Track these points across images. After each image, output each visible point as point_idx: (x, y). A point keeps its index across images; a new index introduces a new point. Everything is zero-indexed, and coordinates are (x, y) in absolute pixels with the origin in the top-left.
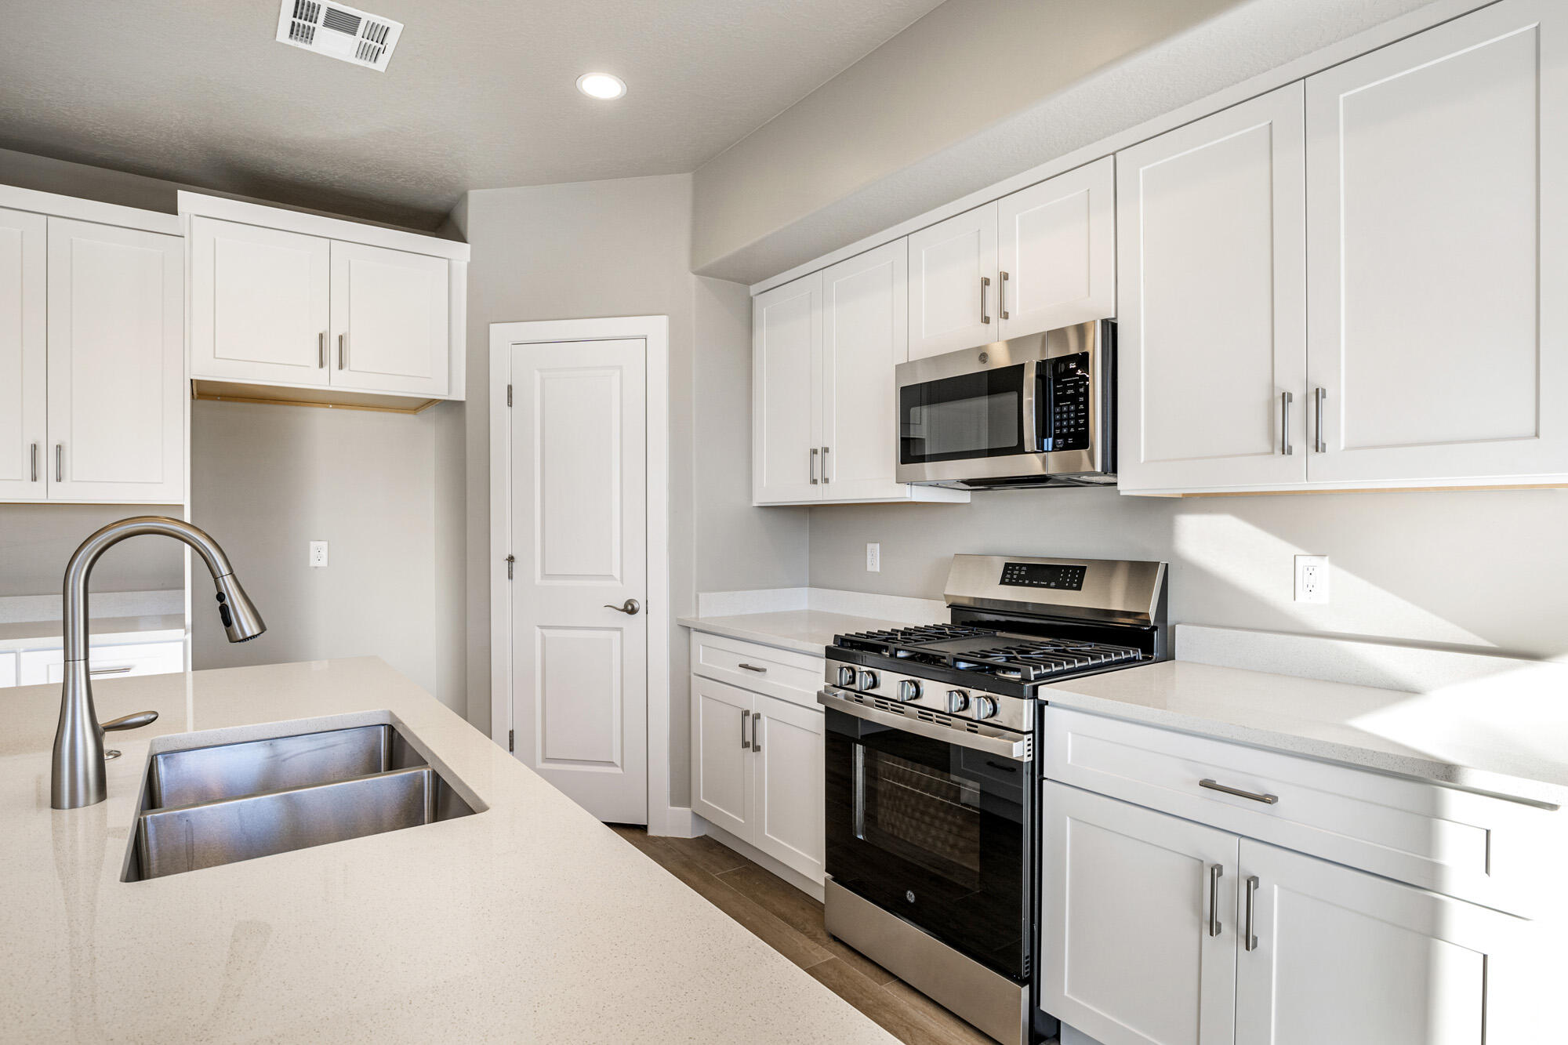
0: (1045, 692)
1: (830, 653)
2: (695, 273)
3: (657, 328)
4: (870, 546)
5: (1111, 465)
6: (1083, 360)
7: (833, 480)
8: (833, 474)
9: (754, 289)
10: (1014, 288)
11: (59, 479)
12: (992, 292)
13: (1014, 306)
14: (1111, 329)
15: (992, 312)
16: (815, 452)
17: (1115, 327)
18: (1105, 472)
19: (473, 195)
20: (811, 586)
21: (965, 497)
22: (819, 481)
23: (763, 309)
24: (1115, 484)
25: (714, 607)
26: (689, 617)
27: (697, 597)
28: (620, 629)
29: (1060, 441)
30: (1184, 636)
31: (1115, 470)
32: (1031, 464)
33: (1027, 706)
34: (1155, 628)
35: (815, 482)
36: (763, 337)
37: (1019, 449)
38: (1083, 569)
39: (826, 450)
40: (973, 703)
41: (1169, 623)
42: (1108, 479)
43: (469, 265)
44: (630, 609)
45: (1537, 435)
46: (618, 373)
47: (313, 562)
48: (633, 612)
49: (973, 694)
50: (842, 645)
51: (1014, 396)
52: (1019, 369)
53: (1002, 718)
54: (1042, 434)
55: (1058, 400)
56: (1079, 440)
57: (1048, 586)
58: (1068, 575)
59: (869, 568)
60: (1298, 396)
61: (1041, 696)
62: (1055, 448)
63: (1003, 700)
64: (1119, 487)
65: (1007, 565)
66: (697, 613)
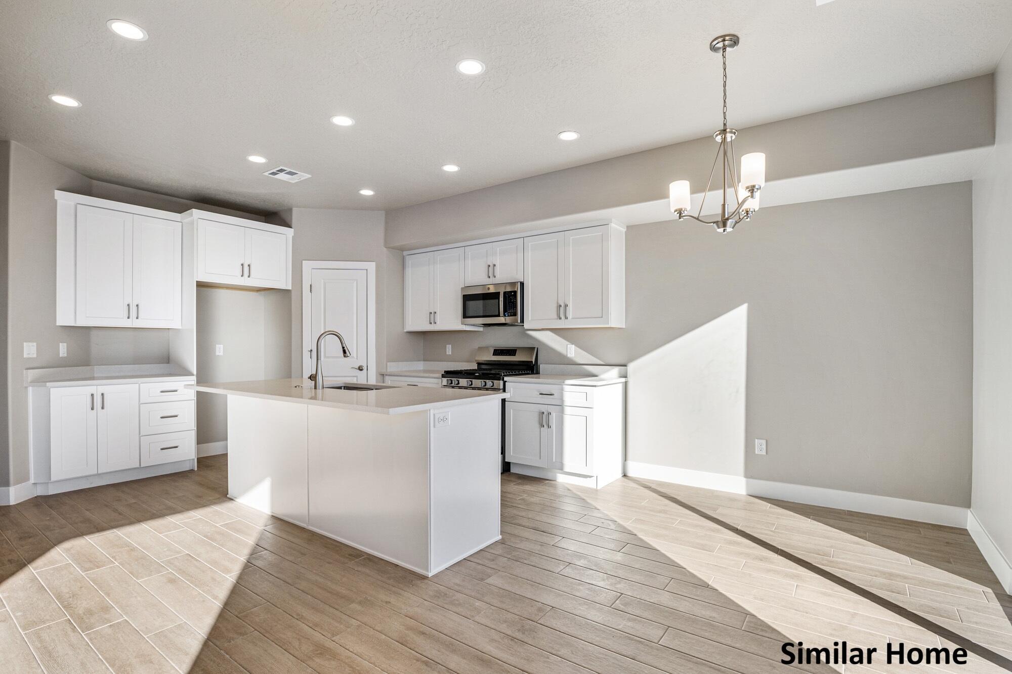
0: (506, 379)
1: (443, 376)
2: (386, 247)
3: (372, 266)
4: (447, 346)
5: (522, 321)
6: (515, 292)
7: (438, 323)
8: (438, 320)
9: (405, 253)
10: (497, 269)
11: (137, 318)
12: (491, 269)
13: (497, 273)
14: (522, 284)
15: (491, 275)
16: (431, 313)
17: (523, 284)
18: (521, 322)
19: (295, 211)
20: (424, 360)
21: (481, 329)
22: (433, 323)
23: (409, 261)
24: (523, 326)
25: (393, 367)
26: (383, 371)
27: (386, 364)
28: (357, 377)
29: (509, 314)
30: (542, 367)
31: (523, 322)
32: (502, 320)
33: (501, 382)
34: (534, 365)
35: (431, 323)
36: (409, 272)
37: (499, 316)
38: (516, 350)
39: (435, 313)
40: (488, 384)
41: (538, 364)
42: (522, 324)
43: (293, 237)
44: (360, 369)
45: (602, 317)
46: (355, 282)
47: (217, 354)
48: (362, 370)
49: (487, 381)
50: (447, 374)
51: (497, 300)
52: (499, 293)
53: (495, 386)
54: (505, 311)
55: (509, 303)
56: (515, 314)
57: (506, 355)
58: (512, 352)
59: (447, 353)
60: (562, 306)
61: (505, 380)
62: (508, 316)
63: (495, 382)
64: (524, 326)
65: (495, 350)
66: (386, 370)
